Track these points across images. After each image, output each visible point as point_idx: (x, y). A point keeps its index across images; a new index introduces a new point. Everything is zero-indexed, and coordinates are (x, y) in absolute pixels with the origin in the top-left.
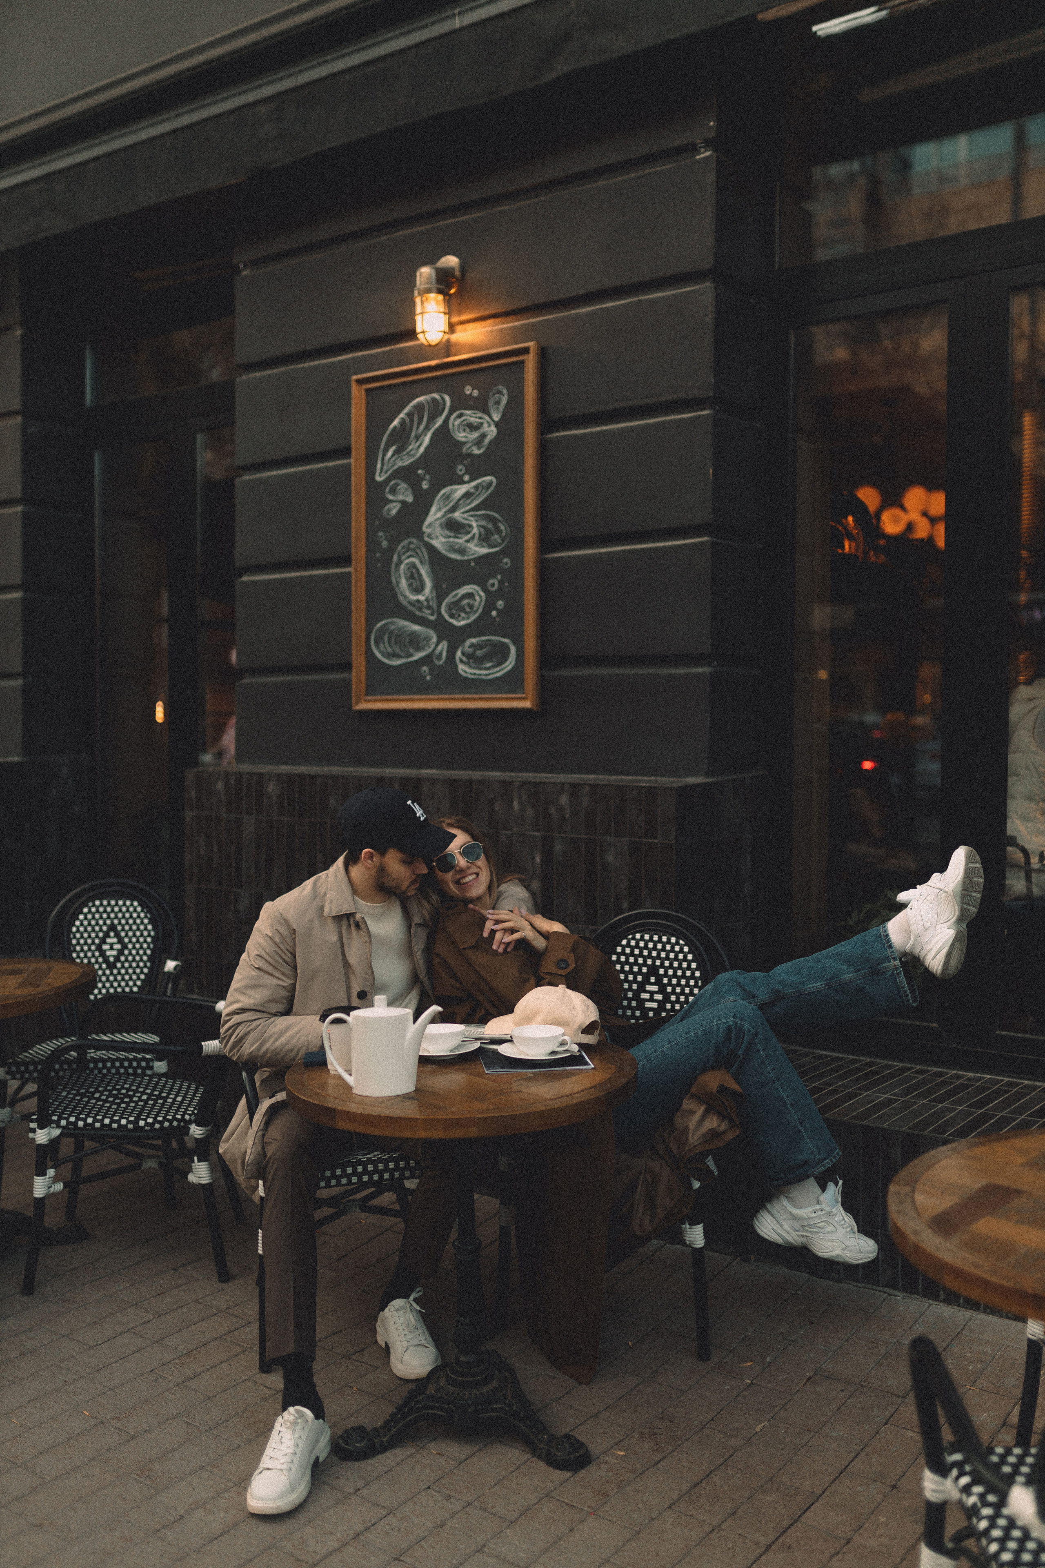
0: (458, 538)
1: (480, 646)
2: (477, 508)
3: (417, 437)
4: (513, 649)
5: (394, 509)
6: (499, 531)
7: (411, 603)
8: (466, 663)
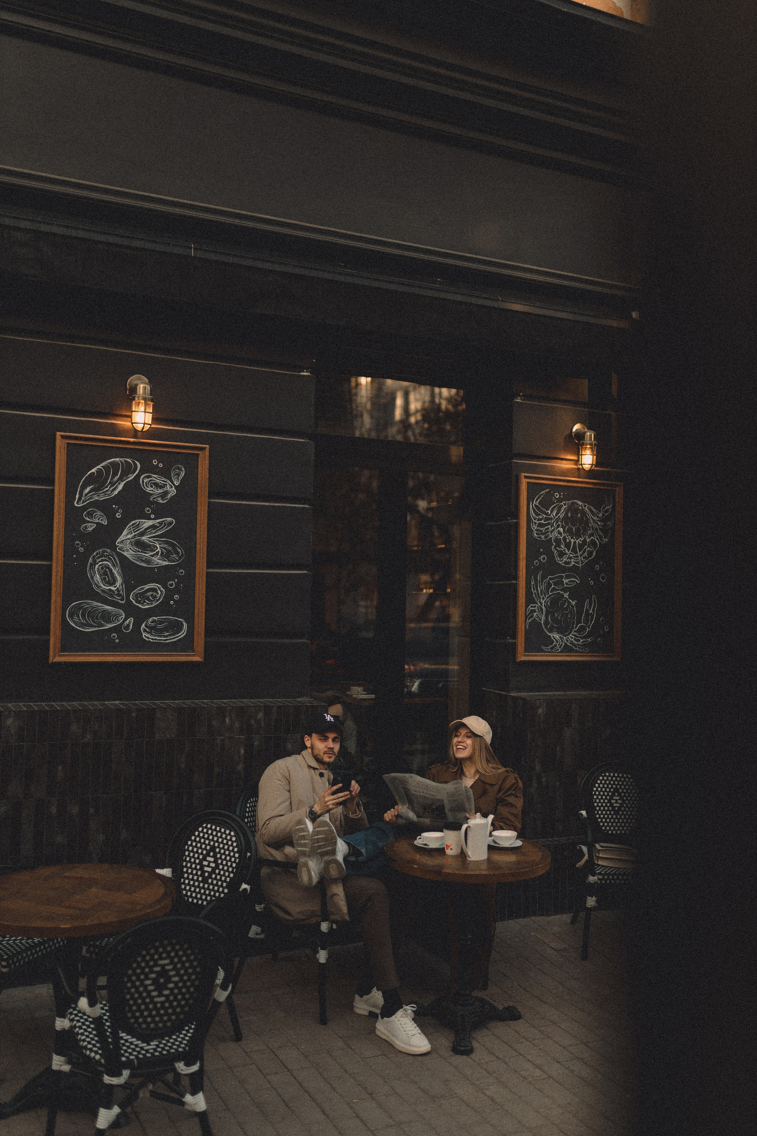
0: (145, 553)
1: (161, 622)
2: (160, 537)
3: (112, 484)
4: (186, 625)
5: (90, 527)
6: (177, 553)
7: (103, 591)
8: (148, 633)
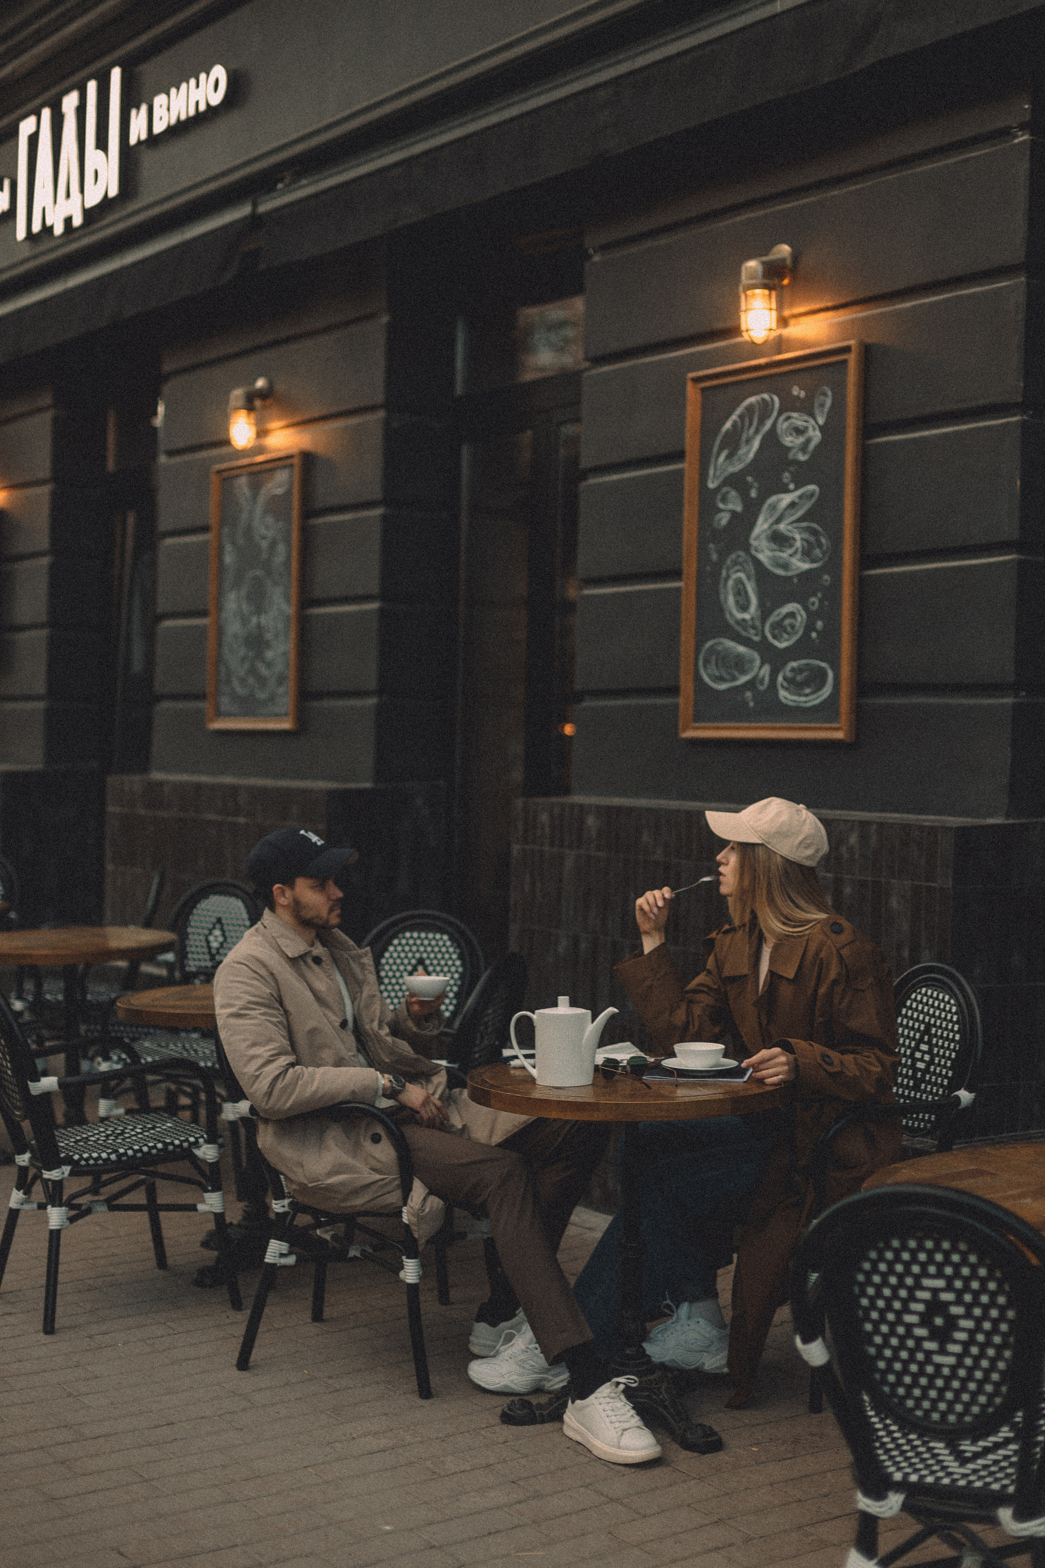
0: (783, 552)
1: (800, 670)
2: (798, 520)
3: (748, 441)
4: (830, 674)
5: (724, 519)
6: (820, 545)
7: (738, 622)
8: (786, 689)
